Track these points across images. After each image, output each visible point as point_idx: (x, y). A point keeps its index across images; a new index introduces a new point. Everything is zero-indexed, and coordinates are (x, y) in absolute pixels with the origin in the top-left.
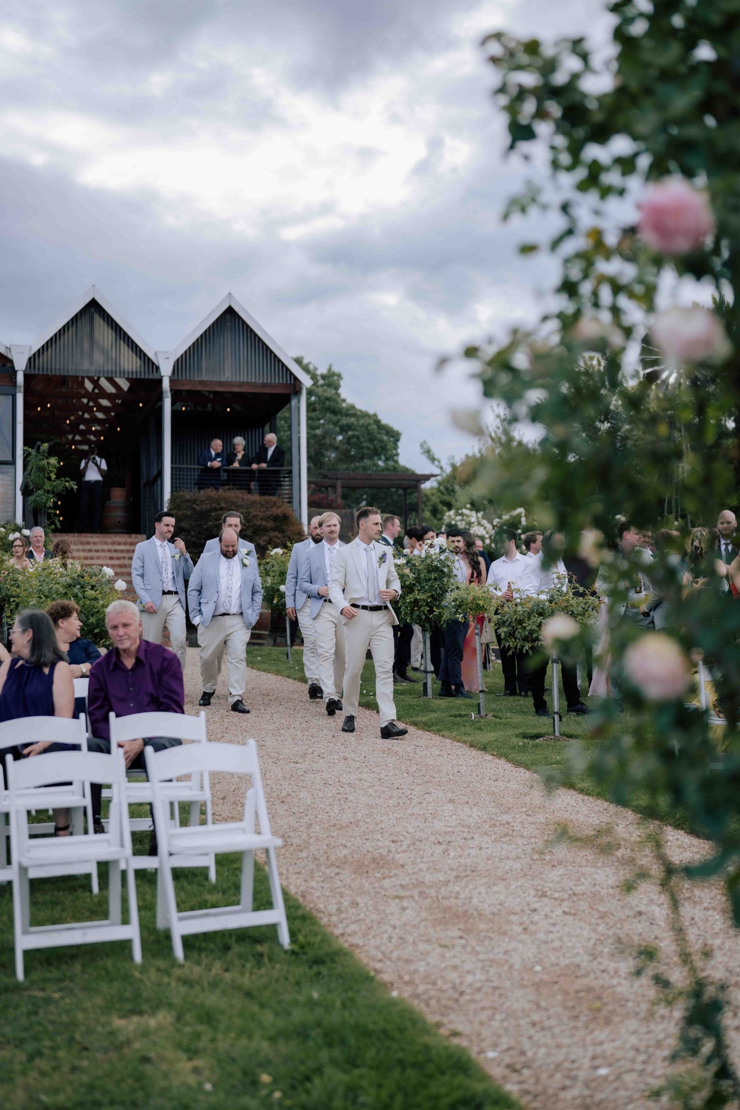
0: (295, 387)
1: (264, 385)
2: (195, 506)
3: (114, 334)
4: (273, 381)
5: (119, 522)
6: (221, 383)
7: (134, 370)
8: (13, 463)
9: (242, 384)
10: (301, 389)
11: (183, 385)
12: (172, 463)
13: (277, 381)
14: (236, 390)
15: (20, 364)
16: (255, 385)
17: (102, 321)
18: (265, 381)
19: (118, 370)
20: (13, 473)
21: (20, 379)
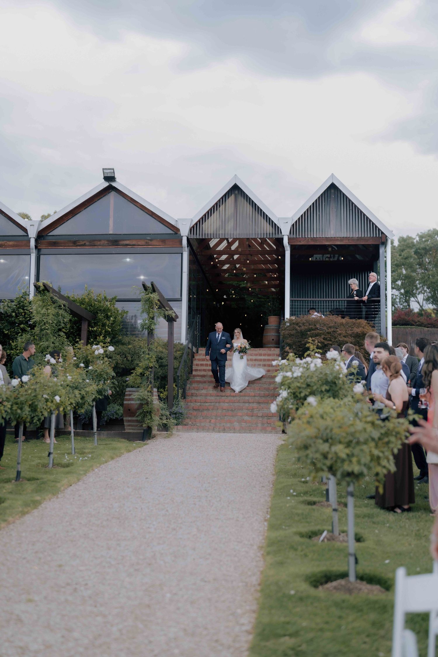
0: (383, 240)
1: (359, 239)
2: (297, 327)
3: (251, 207)
4: (366, 236)
5: (273, 340)
6: (327, 239)
7: (268, 232)
8: (180, 300)
9: (343, 239)
10: (387, 240)
11: (300, 241)
12: (290, 297)
13: (369, 236)
14: (339, 243)
15: (184, 232)
16: (352, 239)
17: (243, 199)
18: (360, 236)
19: (254, 232)
20: (181, 307)
21: (185, 242)
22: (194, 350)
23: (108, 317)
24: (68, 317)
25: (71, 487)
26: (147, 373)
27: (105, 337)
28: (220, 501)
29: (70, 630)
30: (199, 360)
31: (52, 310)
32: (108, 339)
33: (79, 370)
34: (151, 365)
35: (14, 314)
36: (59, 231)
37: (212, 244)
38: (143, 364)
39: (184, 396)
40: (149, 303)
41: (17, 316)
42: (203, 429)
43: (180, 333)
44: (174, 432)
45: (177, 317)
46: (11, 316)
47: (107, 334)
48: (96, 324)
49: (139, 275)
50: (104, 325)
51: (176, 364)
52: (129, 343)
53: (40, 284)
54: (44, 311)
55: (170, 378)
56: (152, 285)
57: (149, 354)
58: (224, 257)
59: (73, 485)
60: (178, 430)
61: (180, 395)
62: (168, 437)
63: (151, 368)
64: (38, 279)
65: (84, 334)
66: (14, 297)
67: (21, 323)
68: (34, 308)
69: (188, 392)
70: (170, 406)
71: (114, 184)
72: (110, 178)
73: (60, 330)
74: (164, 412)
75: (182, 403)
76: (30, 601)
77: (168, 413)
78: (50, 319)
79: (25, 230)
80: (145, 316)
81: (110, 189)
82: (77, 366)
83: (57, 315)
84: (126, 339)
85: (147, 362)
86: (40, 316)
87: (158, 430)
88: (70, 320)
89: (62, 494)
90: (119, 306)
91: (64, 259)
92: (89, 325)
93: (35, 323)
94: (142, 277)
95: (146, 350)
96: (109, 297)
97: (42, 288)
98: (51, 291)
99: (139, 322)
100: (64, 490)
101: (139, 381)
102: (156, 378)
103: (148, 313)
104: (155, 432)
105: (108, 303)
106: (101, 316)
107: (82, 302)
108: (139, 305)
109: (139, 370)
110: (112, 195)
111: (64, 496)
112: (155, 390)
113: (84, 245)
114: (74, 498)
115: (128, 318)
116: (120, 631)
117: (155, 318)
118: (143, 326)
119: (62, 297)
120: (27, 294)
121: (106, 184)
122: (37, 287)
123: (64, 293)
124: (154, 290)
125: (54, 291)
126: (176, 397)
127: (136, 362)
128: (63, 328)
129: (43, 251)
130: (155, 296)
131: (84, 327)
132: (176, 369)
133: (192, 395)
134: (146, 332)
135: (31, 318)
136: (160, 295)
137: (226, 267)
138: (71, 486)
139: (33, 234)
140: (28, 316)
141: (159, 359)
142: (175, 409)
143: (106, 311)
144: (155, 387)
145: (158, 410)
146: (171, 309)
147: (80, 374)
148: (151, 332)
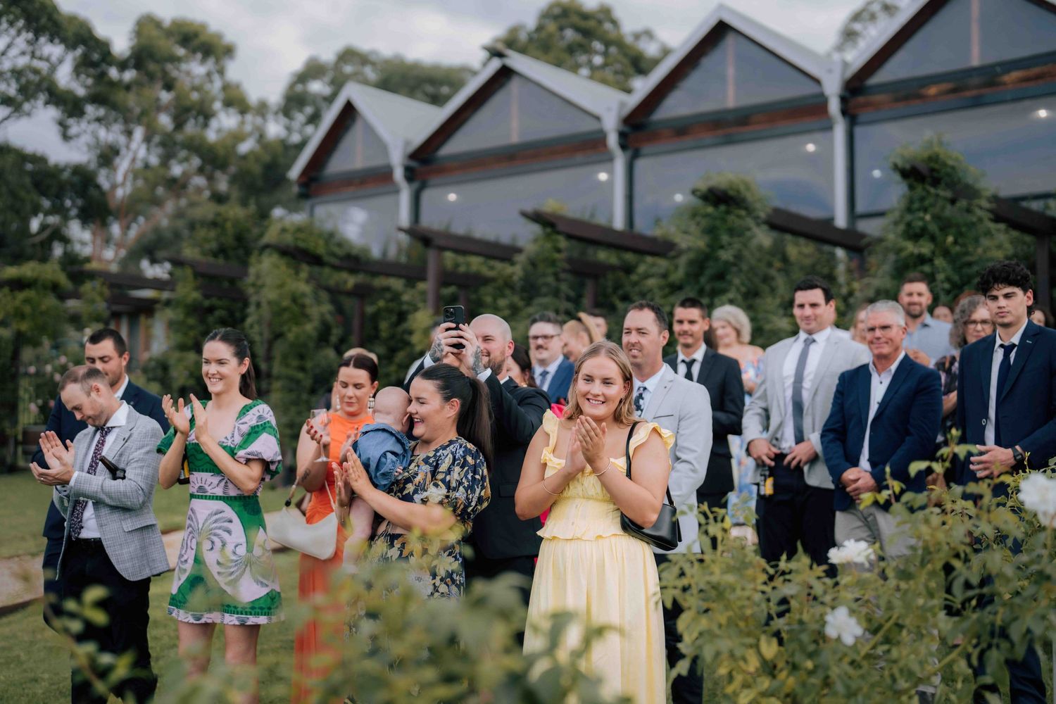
139: (831, 87)
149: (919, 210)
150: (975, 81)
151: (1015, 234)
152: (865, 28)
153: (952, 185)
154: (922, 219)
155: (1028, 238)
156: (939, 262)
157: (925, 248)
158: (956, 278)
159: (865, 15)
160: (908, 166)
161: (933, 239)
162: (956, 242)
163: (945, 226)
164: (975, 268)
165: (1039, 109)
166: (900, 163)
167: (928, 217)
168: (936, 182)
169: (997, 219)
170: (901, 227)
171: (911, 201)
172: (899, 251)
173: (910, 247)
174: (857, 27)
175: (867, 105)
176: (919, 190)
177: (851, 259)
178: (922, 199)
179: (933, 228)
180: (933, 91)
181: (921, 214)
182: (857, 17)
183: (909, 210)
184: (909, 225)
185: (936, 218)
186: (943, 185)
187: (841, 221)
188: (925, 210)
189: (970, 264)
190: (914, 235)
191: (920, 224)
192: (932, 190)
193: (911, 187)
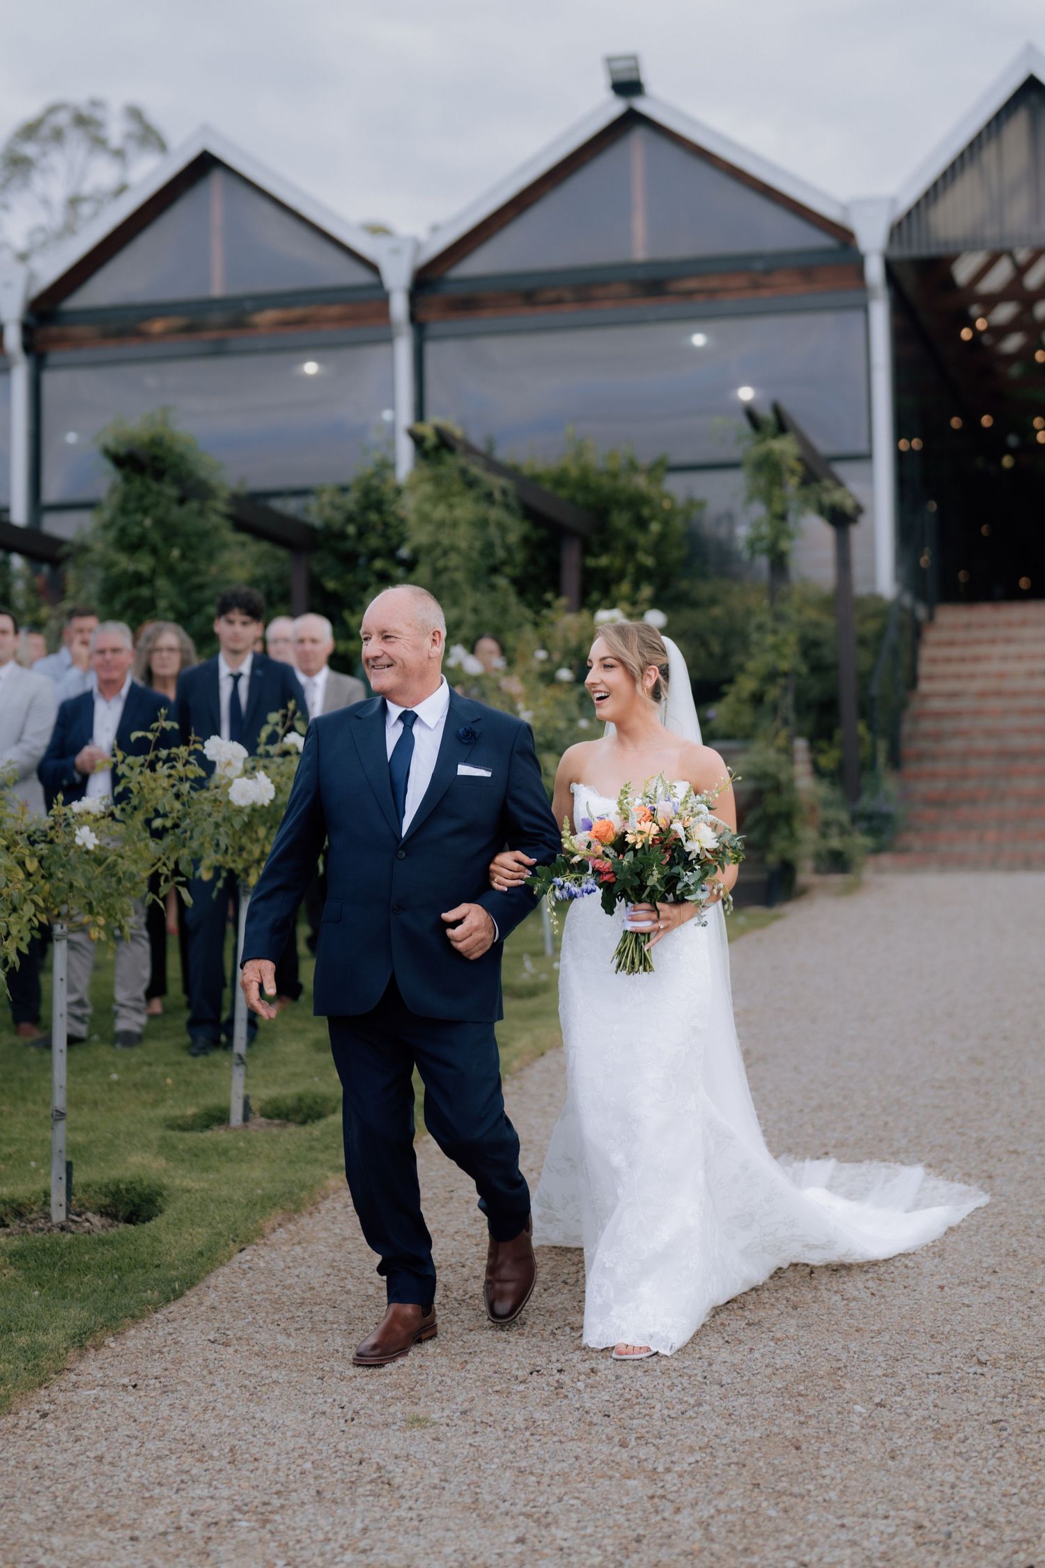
8: (869, 458)
15: (873, 241)
20: (870, 479)
21: (875, 271)
22: (921, 612)
23: (641, 523)
24: (517, 530)
25: (543, 1062)
26: (773, 693)
27: (636, 586)
28: (1022, 1092)
29: (544, 1521)
30: (939, 644)
31: (466, 509)
32: (646, 591)
33: (552, 692)
34: (784, 665)
35: (351, 529)
36: (477, 265)
37: (963, 271)
38: (757, 663)
39: (895, 760)
40: (769, 468)
41: (361, 533)
42: (961, 862)
43: (872, 562)
44: (868, 874)
45: (859, 510)
46: (343, 536)
47: (643, 575)
48: (605, 547)
49: (736, 385)
50: (631, 549)
51: (864, 659)
52: (713, 601)
53: (427, 430)
54: (440, 512)
55: (848, 707)
56: (777, 410)
57: (775, 632)
58: (1005, 313)
59: (549, 1053)
60: (880, 870)
61: (882, 758)
62: (850, 889)
63: (786, 675)
64: (420, 412)
65: (571, 578)
66: (348, 478)
67: (374, 554)
68: (408, 506)
69: (908, 748)
70: (853, 794)
71: (643, 105)
72: (628, 87)
73: (494, 570)
74: (831, 814)
75: (890, 784)
76: (417, 1422)
77: (844, 817)
78: (463, 538)
79: (373, 268)
80: (758, 510)
81: (630, 120)
82: (548, 678)
83: (483, 523)
84: (703, 590)
85: (770, 658)
86: (429, 528)
87: (817, 871)
88: (526, 540)
89: (516, 1083)
90: (677, 487)
91: (498, 349)
92: (586, 550)
93: (416, 552)
94: (746, 394)
95: (766, 618)
96: (645, 461)
97: (431, 440)
98: (459, 448)
99: (743, 531)
100: (521, 1070)
101: (747, 718)
102: (803, 706)
103: (768, 501)
104: (805, 875)
105: (641, 482)
106: (620, 520)
107: (560, 480)
108: (737, 481)
109: (747, 685)
110: (638, 140)
111: (520, 1088)
112: (801, 744)
113: (559, 301)
114: (551, 1095)
115: (708, 521)
116: (705, 1525)
117: (791, 517)
118: (752, 543)
119: (494, 466)
120: (387, 466)
121: (616, 107)
122: (418, 440)
123: (504, 454)
124: (782, 426)
125: (470, 450)
126: (869, 765)
127: (738, 659)
128: (504, 563)
129: (434, 328)
130: (785, 447)
131: (571, 558)
132: (864, 678)
133: (921, 756)
134: (763, 562)
135: (402, 540)
136: (804, 442)
137: (1013, 343)
138: (542, 1054)
139: (397, 279)
140: (393, 534)
141: (809, 646)
142: (866, 803)
143: (636, 505)
144: (800, 734)
145: (813, 809)
146: (839, 484)
147: (559, 703)
148: (779, 563)
149: (136, 510)
150: (217, 317)
151: (265, 546)
152: (44, 154)
153: (179, 481)
154: (140, 524)
155: (282, 553)
156: (162, 583)
157: (144, 564)
158: (183, 605)
159: (45, 131)
160: (122, 451)
161: (154, 551)
162: (183, 557)
163: (170, 532)
164: (207, 593)
165: (304, 361)
166: (111, 444)
167: (148, 522)
168: (159, 475)
169: (240, 525)
170: (112, 535)
171: (126, 499)
172: (110, 565)
173: (125, 563)
174: (30, 150)
175: (62, 340)
176: (137, 484)
177: (36, 572)
178: (141, 497)
179: (155, 537)
180: (158, 326)
181: (139, 517)
182: (30, 131)
183: (123, 510)
184: (123, 531)
185: (160, 523)
186: (167, 479)
187: (19, 515)
188: (145, 511)
189: (201, 587)
190: (132, 546)
191: (136, 530)
192: (154, 486)
193: (127, 479)
